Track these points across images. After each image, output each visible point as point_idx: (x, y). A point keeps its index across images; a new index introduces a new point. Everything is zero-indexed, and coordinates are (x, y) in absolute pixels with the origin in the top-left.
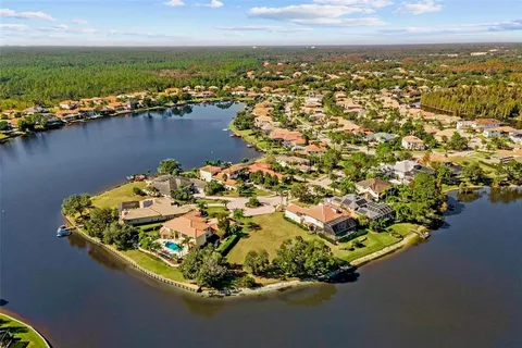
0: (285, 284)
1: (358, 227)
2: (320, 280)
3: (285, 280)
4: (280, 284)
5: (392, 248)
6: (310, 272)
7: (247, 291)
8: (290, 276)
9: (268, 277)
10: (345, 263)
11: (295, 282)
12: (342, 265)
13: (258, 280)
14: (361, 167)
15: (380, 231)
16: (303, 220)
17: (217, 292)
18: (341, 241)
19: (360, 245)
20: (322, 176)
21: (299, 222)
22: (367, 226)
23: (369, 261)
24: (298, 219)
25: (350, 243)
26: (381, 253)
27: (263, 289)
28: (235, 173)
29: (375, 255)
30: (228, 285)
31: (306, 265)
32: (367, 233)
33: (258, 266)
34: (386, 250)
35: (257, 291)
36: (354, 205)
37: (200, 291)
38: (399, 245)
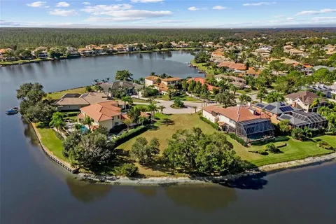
0: (172, 179)
1: (278, 133)
2: (216, 181)
3: (172, 174)
4: (165, 179)
5: (318, 159)
6: (201, 169)
7: (124, 180)
8: (180, 171)
9: (154, 169)
10: (253, 167)
11: (183, 179)
12: (249, 168)
13: (141, 170)
14: (293, 83)
15: (304, 139)
16: (218, 119)
17: (92, 177)
18: (253, 144)
19: (276, 151)
20: (253, 92)
21: (214, 122)
22: (289, 133)
23: (284, 169)
24: (212, 119)
25: (264, 148)
26: (302, 162)
27: (143, 181)
28: (173, 82)
29: (294, 163)
30: (107, 171)
31: (197, 160)
32: (287, 140)
33: (143, 154)
34: (309, 160)
35: (136, 182)
36: (276, 110)
37: (76, 172)
38: (328, 157)
